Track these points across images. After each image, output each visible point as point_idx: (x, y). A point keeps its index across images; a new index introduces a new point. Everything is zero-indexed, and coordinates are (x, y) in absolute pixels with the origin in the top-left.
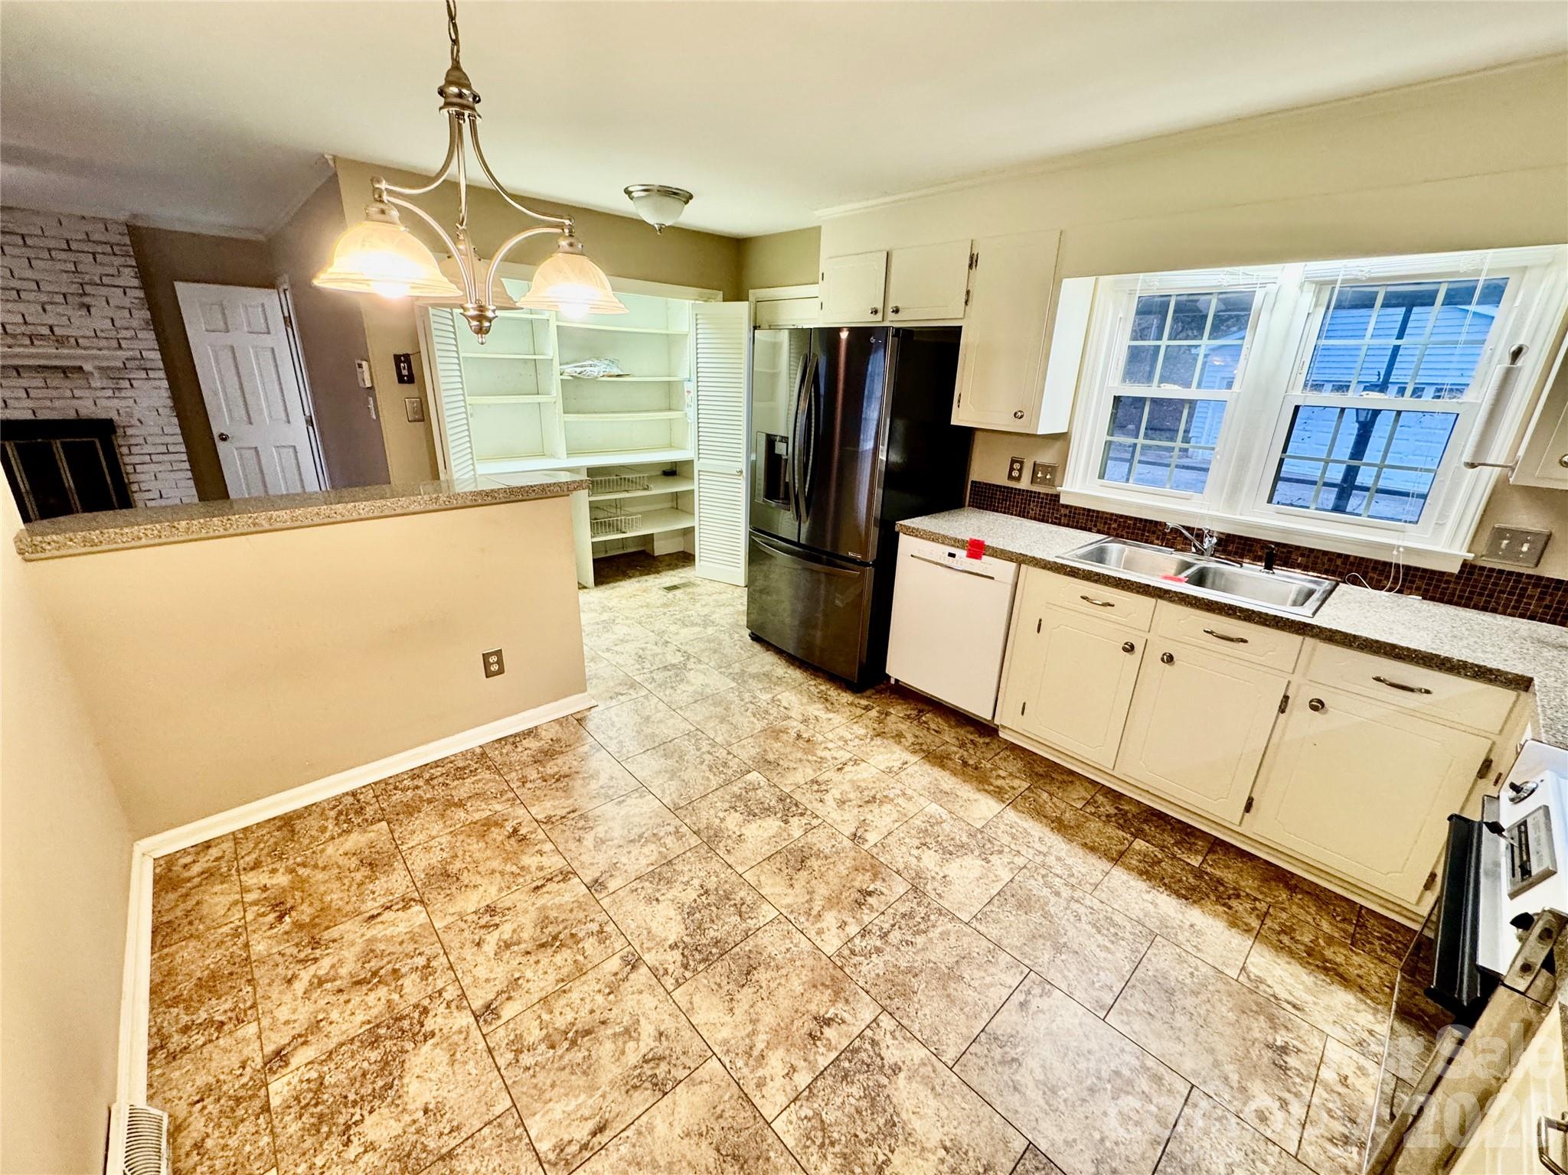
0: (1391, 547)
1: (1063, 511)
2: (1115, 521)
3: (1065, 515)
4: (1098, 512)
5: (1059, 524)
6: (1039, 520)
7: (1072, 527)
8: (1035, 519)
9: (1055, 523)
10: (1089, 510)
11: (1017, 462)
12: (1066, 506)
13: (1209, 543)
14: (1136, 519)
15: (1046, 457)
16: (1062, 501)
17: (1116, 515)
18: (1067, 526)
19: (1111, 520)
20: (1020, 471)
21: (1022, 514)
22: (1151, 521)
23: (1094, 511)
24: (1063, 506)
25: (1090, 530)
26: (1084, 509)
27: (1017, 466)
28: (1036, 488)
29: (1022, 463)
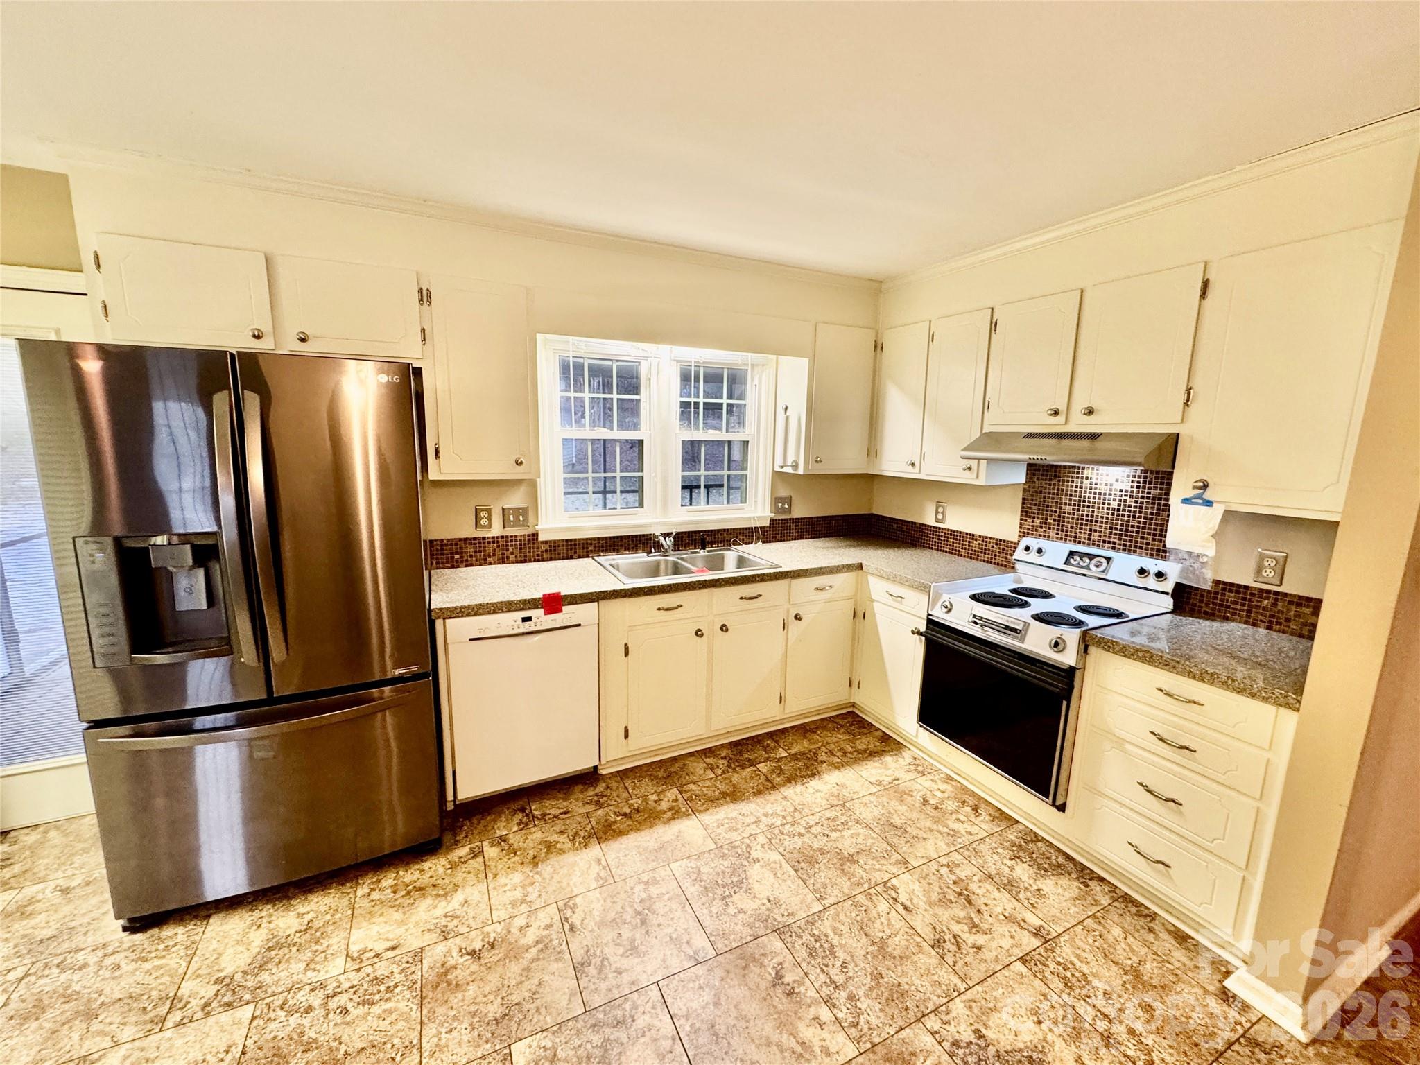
0: (749, 518)
1: (543, 547)
2: (591, 544)
3: (546, 551)
4: (575, 540)
5: (543, 560)
6: (521, 562)
7: (555, 559)
8: (517, 562)
9: (538, 561)
10: (567, 541)
11: (483, 510)
12: (546, 542)
13: (668, 542)
14: (606, 538)
15: (515, 500)
16: (541, 538)
17: (591, 539)
18: (551, 559)
19: (587, 544)
20: (489, 518)
21: (503, 560)
22: (618, 537)
23: (571, 540)
24: (542, 542)
25: (572, 558)
26: (563, 541)
27: (484, 514)
28: (510, 531)
29: (489, 511)
